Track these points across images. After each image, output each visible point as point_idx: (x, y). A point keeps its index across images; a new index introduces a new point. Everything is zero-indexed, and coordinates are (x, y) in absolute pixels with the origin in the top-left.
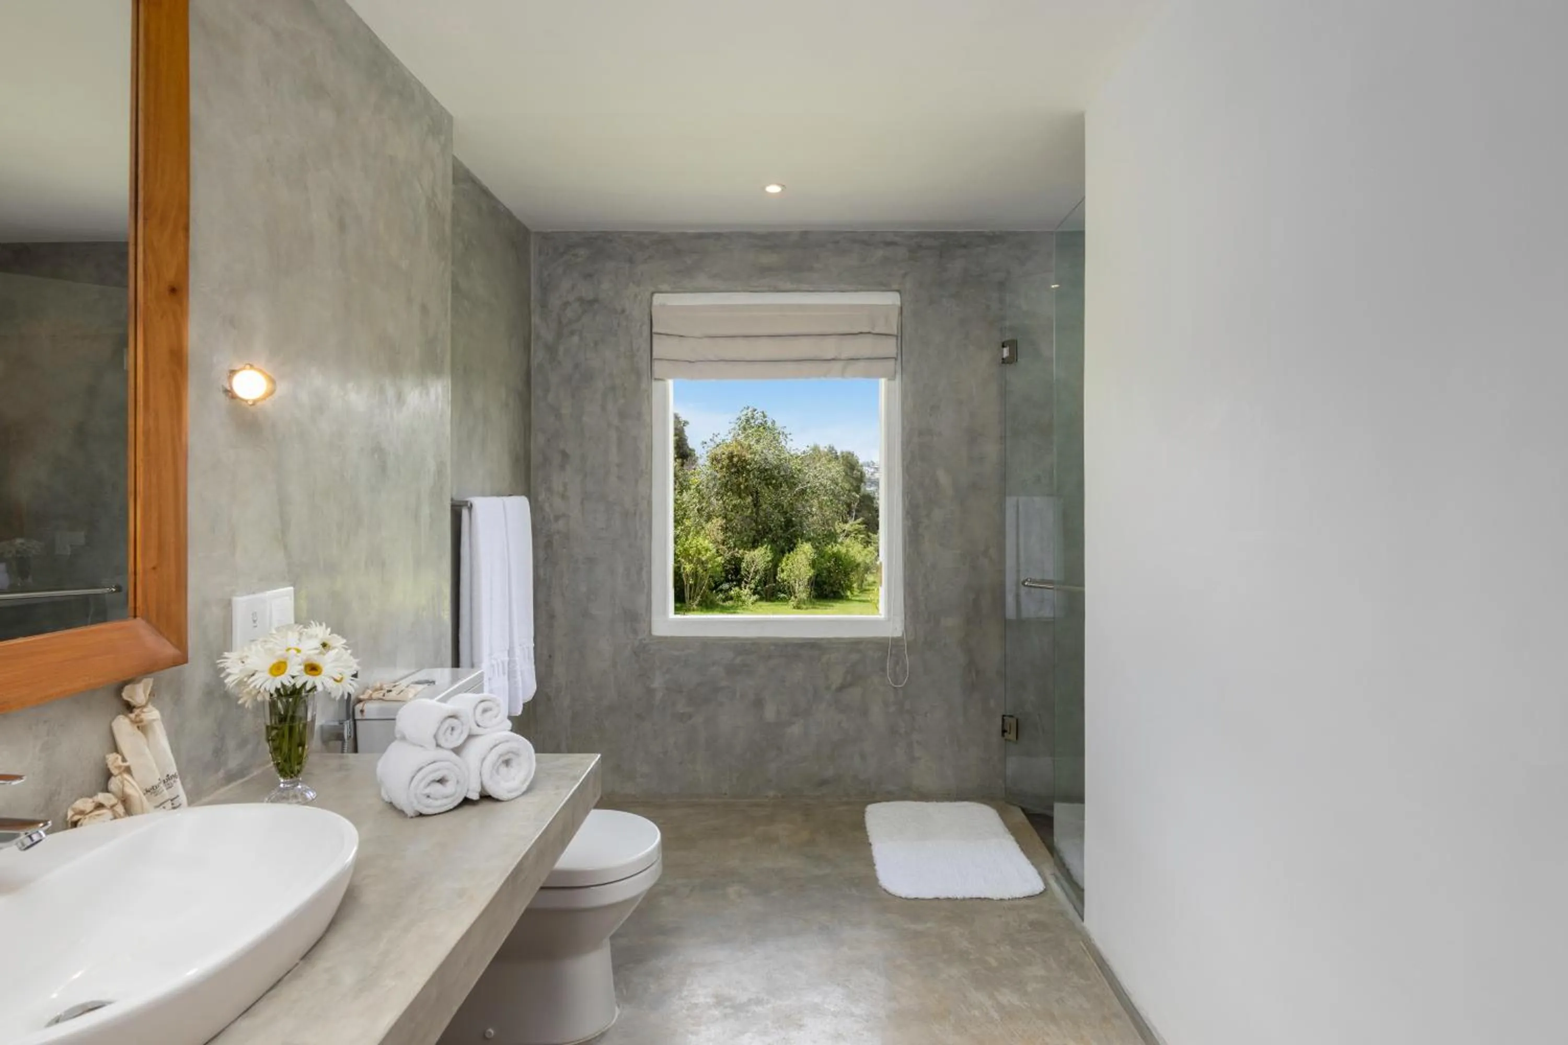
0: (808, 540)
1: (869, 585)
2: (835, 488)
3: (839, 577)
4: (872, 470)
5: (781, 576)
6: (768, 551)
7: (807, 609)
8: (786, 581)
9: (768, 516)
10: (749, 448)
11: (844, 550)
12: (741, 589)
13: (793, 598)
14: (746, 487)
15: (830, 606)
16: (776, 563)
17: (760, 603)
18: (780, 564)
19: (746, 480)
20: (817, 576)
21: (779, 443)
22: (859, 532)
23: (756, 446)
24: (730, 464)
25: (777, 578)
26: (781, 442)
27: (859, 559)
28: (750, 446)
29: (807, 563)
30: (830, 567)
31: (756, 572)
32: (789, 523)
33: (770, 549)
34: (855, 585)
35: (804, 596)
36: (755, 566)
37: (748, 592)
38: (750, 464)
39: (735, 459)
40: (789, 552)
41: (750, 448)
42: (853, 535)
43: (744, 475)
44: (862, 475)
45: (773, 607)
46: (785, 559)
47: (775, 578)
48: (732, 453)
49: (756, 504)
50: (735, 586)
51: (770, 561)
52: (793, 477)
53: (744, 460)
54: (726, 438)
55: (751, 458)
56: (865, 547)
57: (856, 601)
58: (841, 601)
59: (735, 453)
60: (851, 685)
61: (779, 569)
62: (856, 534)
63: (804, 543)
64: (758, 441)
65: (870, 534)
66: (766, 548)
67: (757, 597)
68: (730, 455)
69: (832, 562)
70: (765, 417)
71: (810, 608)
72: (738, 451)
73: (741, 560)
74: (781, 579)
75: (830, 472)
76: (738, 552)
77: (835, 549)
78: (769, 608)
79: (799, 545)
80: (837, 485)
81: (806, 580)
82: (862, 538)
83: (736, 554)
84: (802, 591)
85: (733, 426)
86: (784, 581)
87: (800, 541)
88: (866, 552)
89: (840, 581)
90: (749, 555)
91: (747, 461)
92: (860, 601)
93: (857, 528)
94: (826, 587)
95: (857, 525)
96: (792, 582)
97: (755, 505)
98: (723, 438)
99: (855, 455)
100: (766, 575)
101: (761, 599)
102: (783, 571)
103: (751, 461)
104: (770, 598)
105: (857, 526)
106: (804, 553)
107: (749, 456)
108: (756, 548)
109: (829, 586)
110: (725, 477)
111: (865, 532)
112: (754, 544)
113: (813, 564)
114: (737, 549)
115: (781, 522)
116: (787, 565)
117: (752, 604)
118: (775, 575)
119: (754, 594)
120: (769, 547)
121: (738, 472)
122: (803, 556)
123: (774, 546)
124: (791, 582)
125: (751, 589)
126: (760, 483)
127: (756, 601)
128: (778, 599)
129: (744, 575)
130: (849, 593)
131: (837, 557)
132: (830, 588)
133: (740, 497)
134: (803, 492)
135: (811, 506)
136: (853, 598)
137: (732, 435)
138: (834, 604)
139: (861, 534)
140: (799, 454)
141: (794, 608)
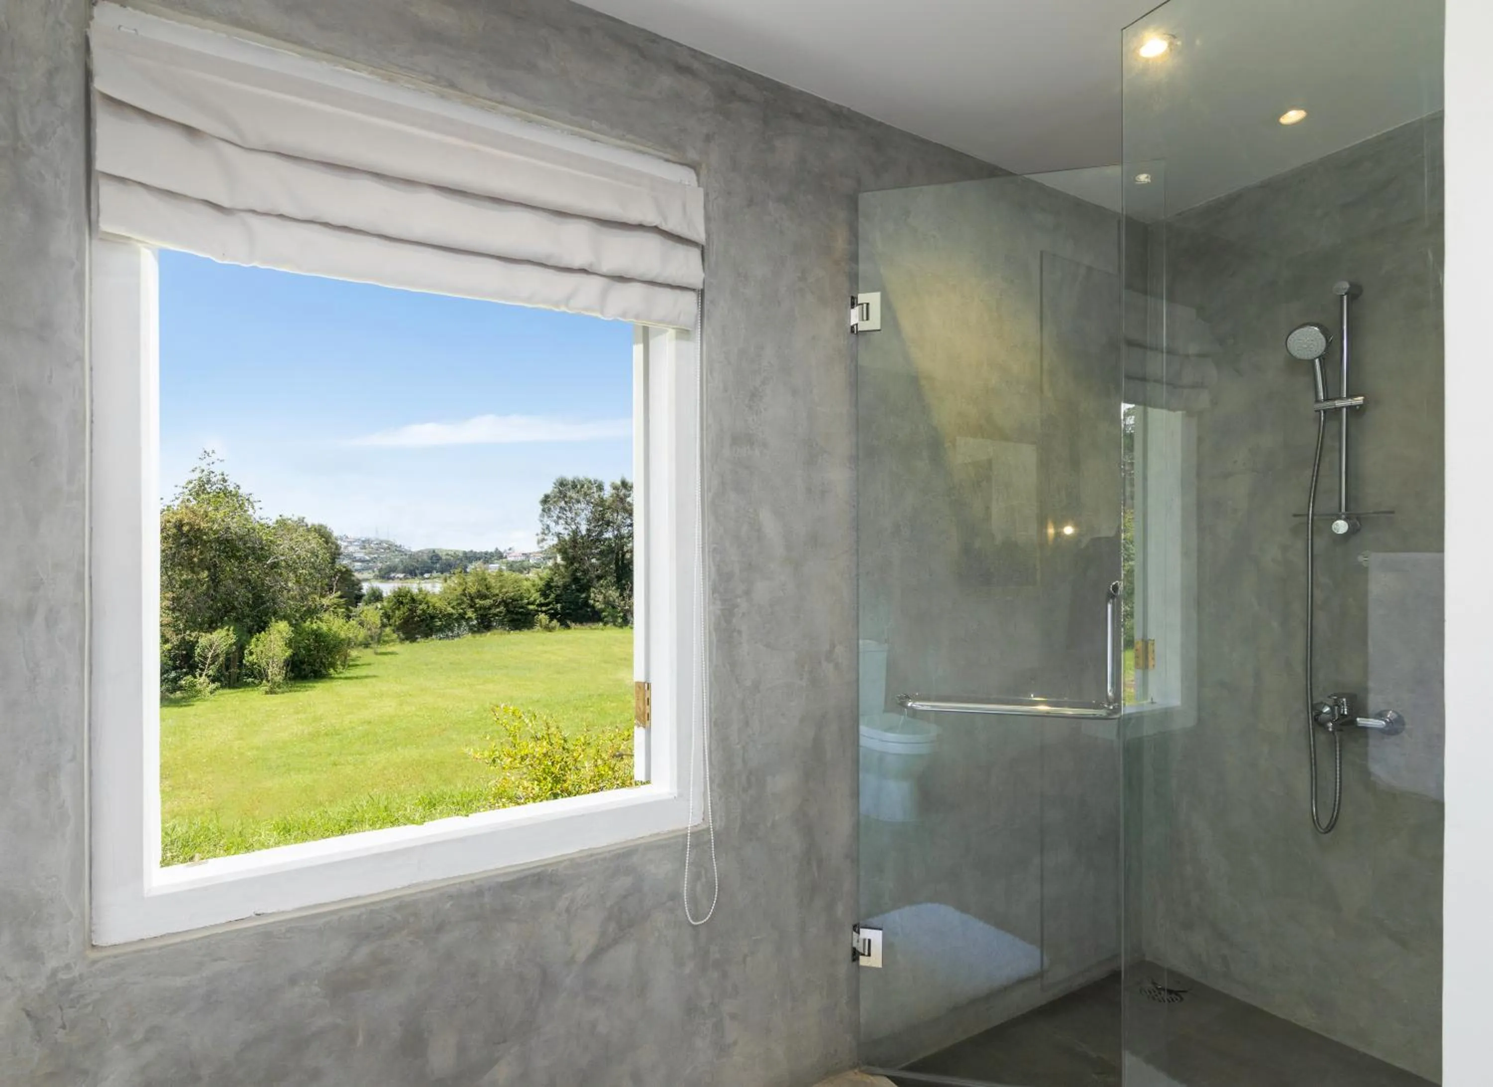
0: (285, 618)
1: (353, 660)
2: (316, 561)
3: (321, 654)
4: (345, 544)
5: (248, 659)
6: (231, 632)
7: (283, 693)
8: (256, 663)
9: (230, 593)
10: (204, 516)
11: (325, 628)
12: (195, 677)
13: (264, 681)
14: (201, 560)
15: (311, 687)
16: (241, 647)
17: (221, 691)
18: (247, 647)
19: (201, 553)
20: (294, 655)
21: (245, 511)
22: (339, 606)
23: (213, 512)
24: (179, 533)
25: (244, 662)
26: (247, 511)
27: (343, 635)
28: (206, 514)
29: (283, 643)
30: (310, 645)
31: (216, 657)
32: (258, 600)
33: (233, 630)
34: (339, 663)
35: (279, 679)
36: (214, 650)
37: (205, 680)
38: (206, 534)
39: (185, 529)
40: (260, 632)
41: (206, 516)
42: (332, 609)
43: (199, 547)
44: (338, 547)
45: (239, 694)
46: (254, 640)
47: (241, 662)
48: (181, 521)
49: (215, 581)
50: (186, 674)
51: (234, 644)
52: (262, 549)
53: (199, 529)
54: (172, 503)
55: (208, 527)
56: (347, 622)
57: (341, 678)
58: (324, 680)
59: (186, 521)
60: (616, 942)
61: (246, 651)
62: (335, 608)
63: (279, 621)
64: (217, 509)
65: (351, 607)
66: (228, 630)
67: (217, 684)
68: (177, 524)
69: (311, 640)
70: (224, 481)
71: (287, 692)
72: (190, 518)
73: (192, 645)
74: (250, 663)
75: (310, 544)
76: (190, 635)
77: (315, 626)
78: (234, 695)
79: (273, 624)
80: (317, 557)
81: (282, 661)
82: (343, 612)
83: (187, 638)
84: (275, 672)
85: (180, 490)
86: (253, 664)
87: (273, 620)
88: (347, 626)
89: (322, 659)
90: (204, 640)
91: (202, 530)
92: (346, 678)
93: (335, 602)
94: (304, 666)
95: (335, 599)
96: (264, 664)
97: (213, 580)
98: (169, 504)
99: (328, 528)
100: (228, 659)
101: (222, 687)
102: (251, 653)
103: (209, 530)
104: (234, 683)
105: (336, 601)
106: (280, 630)
107: (203, 525)
108: (215, 629)
109: (309, 665)
110: (171, 548)
111: (345, 606)
112: (211, 626)
113: (289, 643)
114: (188, 632)
115: (249, 599)
116: (256, 646)
117: (211, 693)
118: (242, 657)
119: (213, 681)
120: (232, 628)
121: (189, 542)
122: (278, 636)
123: (238, 625)
124: (262, 665)
125: (208, 676)
126: (219, 556)
127: (217, 688)
128: (247, 685)
129: (198, 660)
130: (332, 671)
131: (318, 636)
132: (310, 667)
133: (193, 572)
134: (275, 565)
135: (286, 582)
136: (336, 676)
137: (180, 500)
138: (316, 685)
139: (341, 608)
140: (271, 524)
141: (267, 693)
